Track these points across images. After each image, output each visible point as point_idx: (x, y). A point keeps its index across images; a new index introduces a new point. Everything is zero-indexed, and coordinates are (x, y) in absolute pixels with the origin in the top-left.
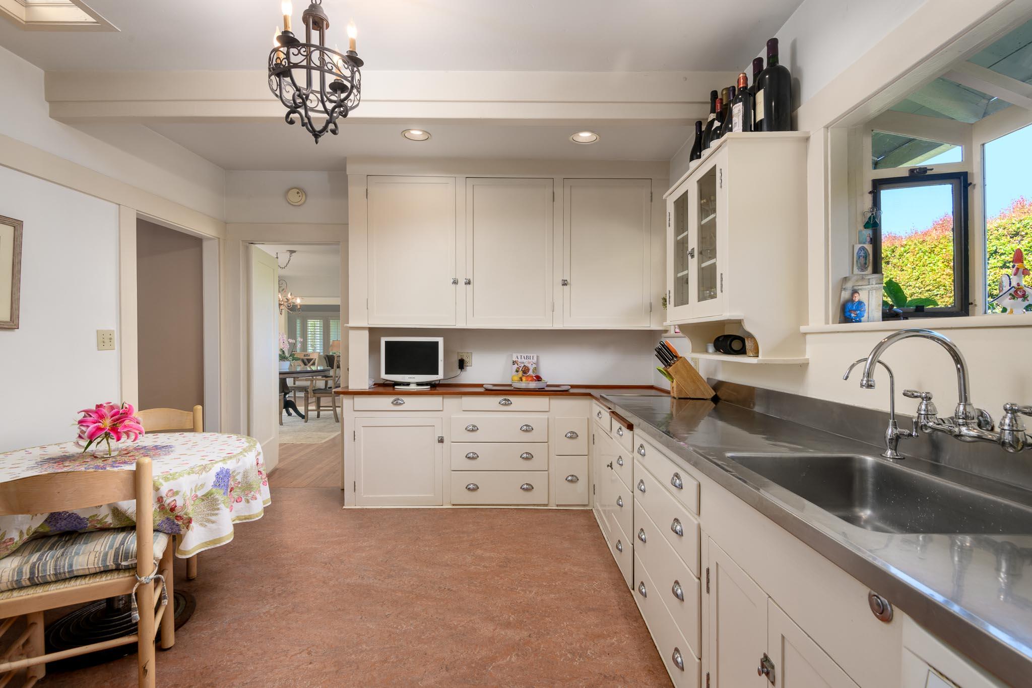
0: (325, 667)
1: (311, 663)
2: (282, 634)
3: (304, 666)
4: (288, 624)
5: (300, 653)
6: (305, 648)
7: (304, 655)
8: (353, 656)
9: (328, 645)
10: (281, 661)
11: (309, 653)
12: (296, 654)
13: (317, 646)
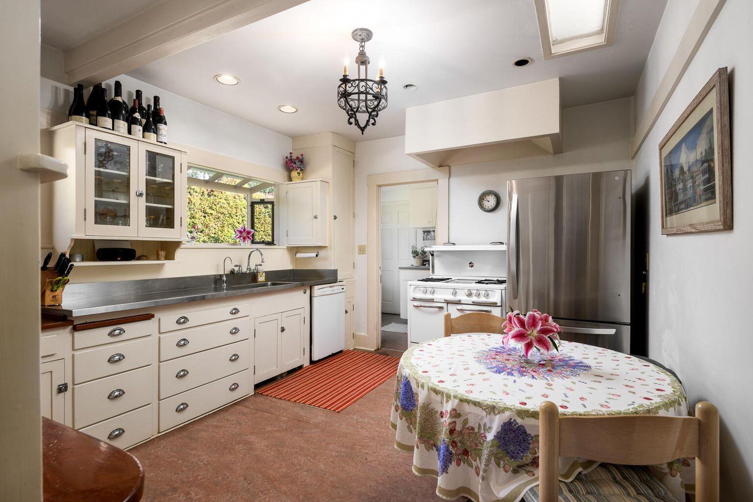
0: (360, 449)
1: (367, 453)
2: (382, 479)
3: (372, 452)
4: (377, 487)
5: (371, 461)
6: (368, 463)
7: (369, 459)
8: (343, 450)
9: (354, 461)
10: (383, 459)
11: (366, 459)
12: (374, 461)
13: (361, 462)
